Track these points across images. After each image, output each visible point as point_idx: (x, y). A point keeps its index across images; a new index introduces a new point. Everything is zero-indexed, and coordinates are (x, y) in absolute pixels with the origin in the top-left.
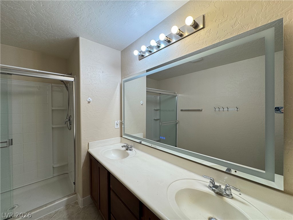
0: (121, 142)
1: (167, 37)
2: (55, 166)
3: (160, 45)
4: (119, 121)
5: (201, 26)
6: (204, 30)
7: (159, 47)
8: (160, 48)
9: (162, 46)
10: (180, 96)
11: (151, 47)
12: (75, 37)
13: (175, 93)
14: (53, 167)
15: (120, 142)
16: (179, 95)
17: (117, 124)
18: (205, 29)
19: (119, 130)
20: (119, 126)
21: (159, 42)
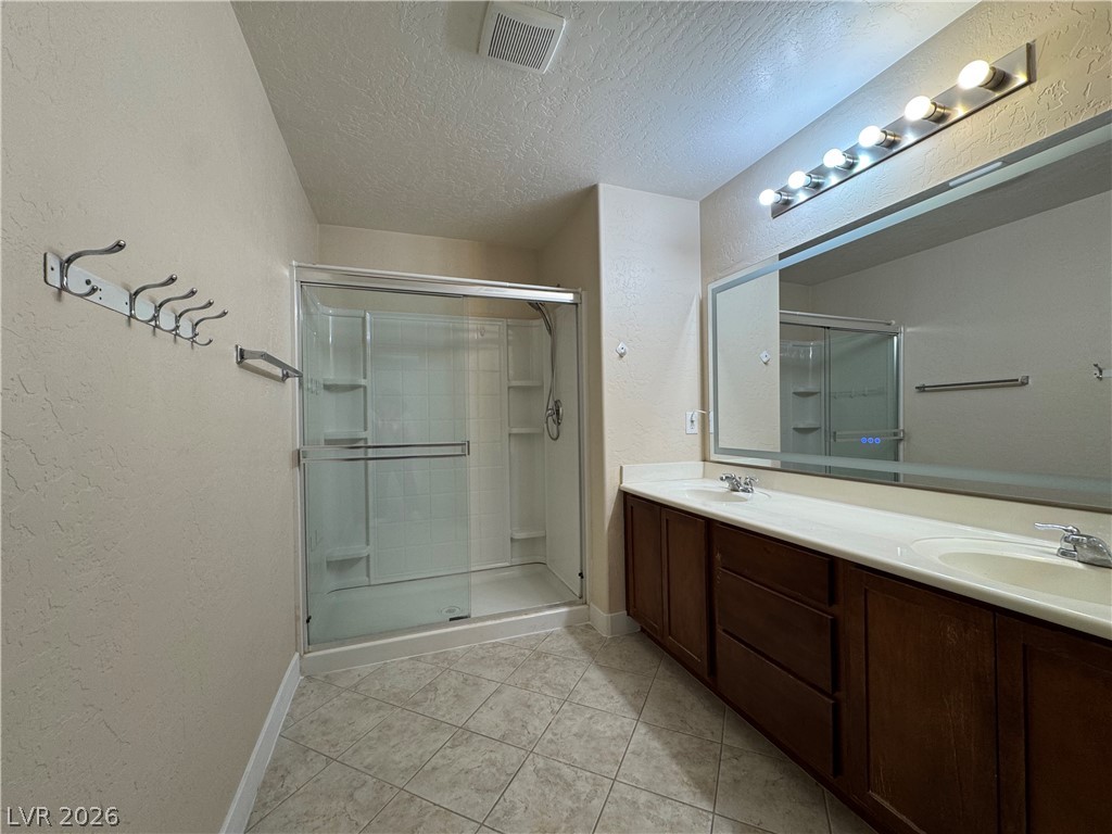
0: (704, 476)
1: (885, 132)
2: (518, 536)
3: (857, 159)
4: (697, 412)
5: (1021, 78)
6: (1032, 89)
7: (851, 166)
8: (855, 170)
9: (864, 161)
10: (912, 333)
11: (821, 171)
12: (588, 185)
13: (889, 324)
14: (512, 539)
15: (701, 475)
16: (908, 330)
17: (692, 422)
18: (1034, 86)
19: (697, 440)
20: (697, 429)
21: (852, 153)
